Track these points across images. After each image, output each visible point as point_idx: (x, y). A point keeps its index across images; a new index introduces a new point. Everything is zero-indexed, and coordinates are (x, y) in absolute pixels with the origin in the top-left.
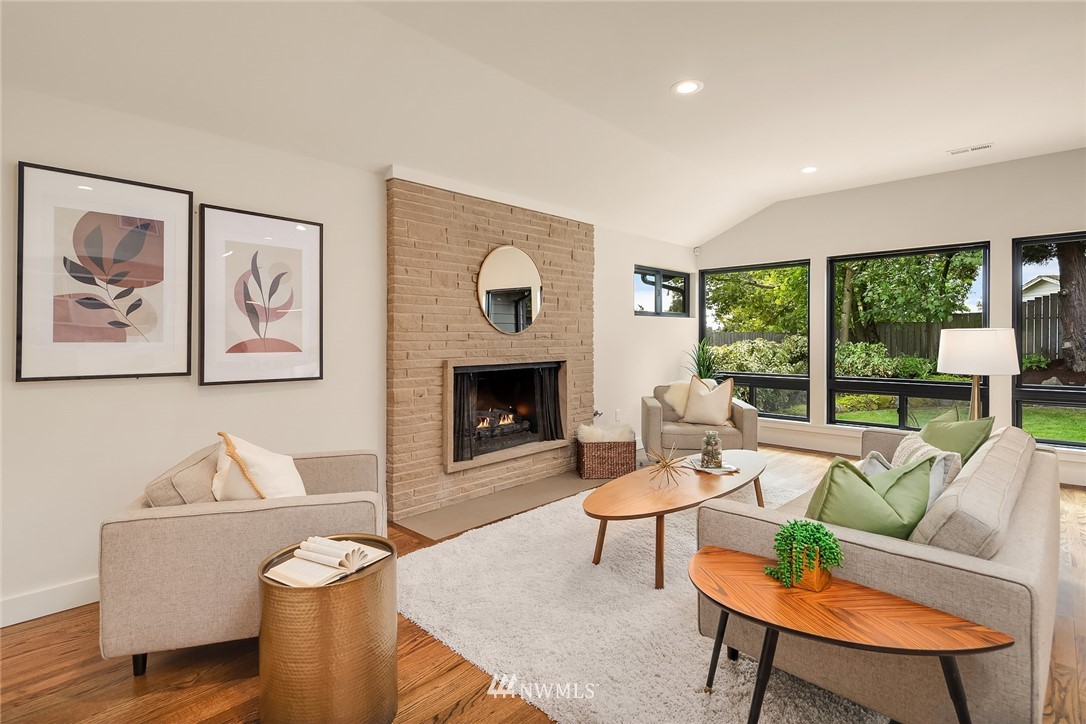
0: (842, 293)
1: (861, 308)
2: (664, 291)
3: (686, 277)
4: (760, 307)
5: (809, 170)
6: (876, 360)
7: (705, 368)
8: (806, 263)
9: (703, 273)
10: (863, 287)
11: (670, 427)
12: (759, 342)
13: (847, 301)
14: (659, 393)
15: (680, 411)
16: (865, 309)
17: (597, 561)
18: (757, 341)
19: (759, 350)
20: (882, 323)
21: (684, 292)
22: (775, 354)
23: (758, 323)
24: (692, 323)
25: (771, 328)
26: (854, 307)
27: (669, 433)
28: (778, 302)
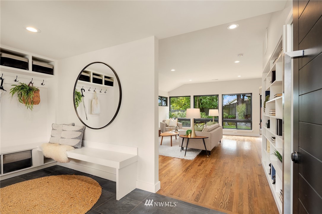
0: (197, 101)
1: (200, 104)
2: (163, 101)
3: (167, 98)
4: (179, 104)
5: (191, 80)
6: (203, 116)
7: (171, 116)
8: (190, 96)
9: (170, 97)
10: (201, 100)
11: (167, 127)
12: (180, 112)
13: (197, 103)
14: (164, 121)
15: (168, 125)
16: (201, 105)
17: (161, 145)
18: (179, 112)
19: (180, 114)
20: (205, 108)
21: (166, 101)
22: (183, 115)
23: (178, 107)
24: (168, 108)
25: (181, 109)
26: (199, 104)
27: (167, 128)
28: (183, 103)
